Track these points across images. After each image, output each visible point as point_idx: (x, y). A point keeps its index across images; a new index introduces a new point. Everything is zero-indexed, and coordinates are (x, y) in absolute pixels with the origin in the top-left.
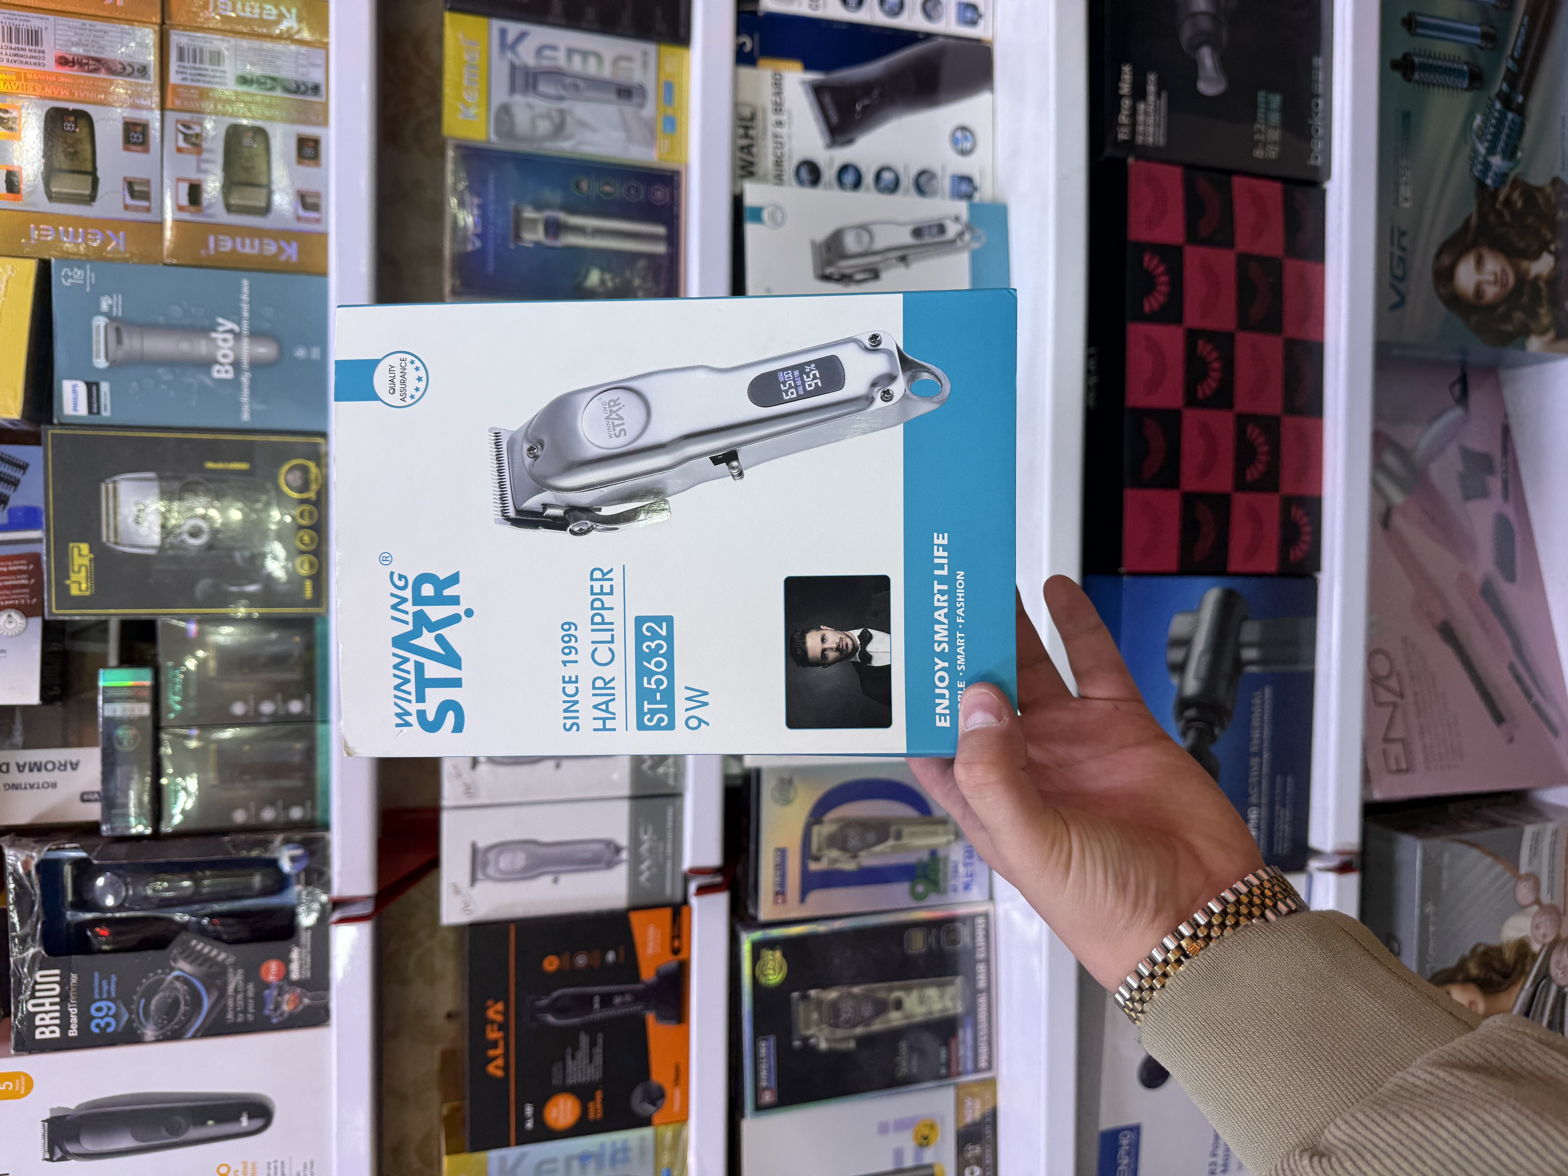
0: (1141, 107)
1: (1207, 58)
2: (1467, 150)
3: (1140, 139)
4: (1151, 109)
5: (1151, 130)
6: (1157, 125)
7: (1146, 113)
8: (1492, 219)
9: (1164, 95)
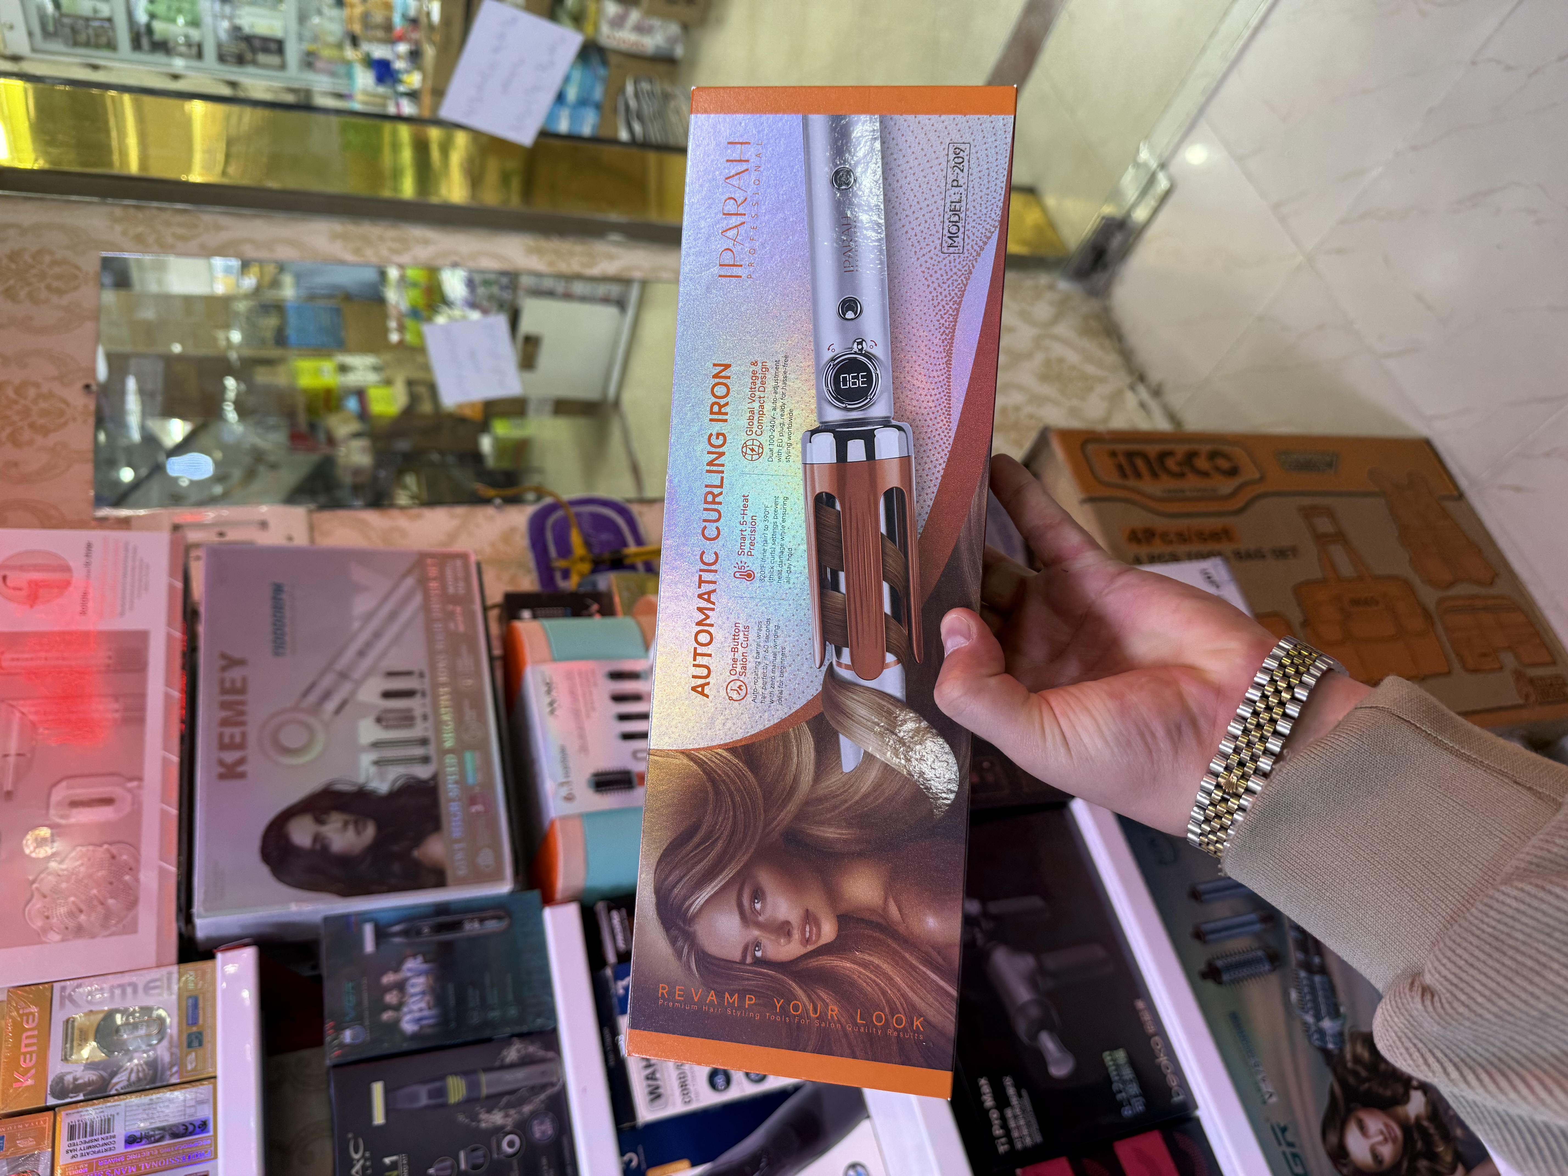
0: (1009, 1113)
1: (1048, 1043)
2: (1298, 1028)
3: (1019, 1146)
4: (1018, 1111)
5: (1025, 1132)
6: (1028, 1124)
7: (1015, 1117)
8: (1351, 1080)
9: (1024, 1093)
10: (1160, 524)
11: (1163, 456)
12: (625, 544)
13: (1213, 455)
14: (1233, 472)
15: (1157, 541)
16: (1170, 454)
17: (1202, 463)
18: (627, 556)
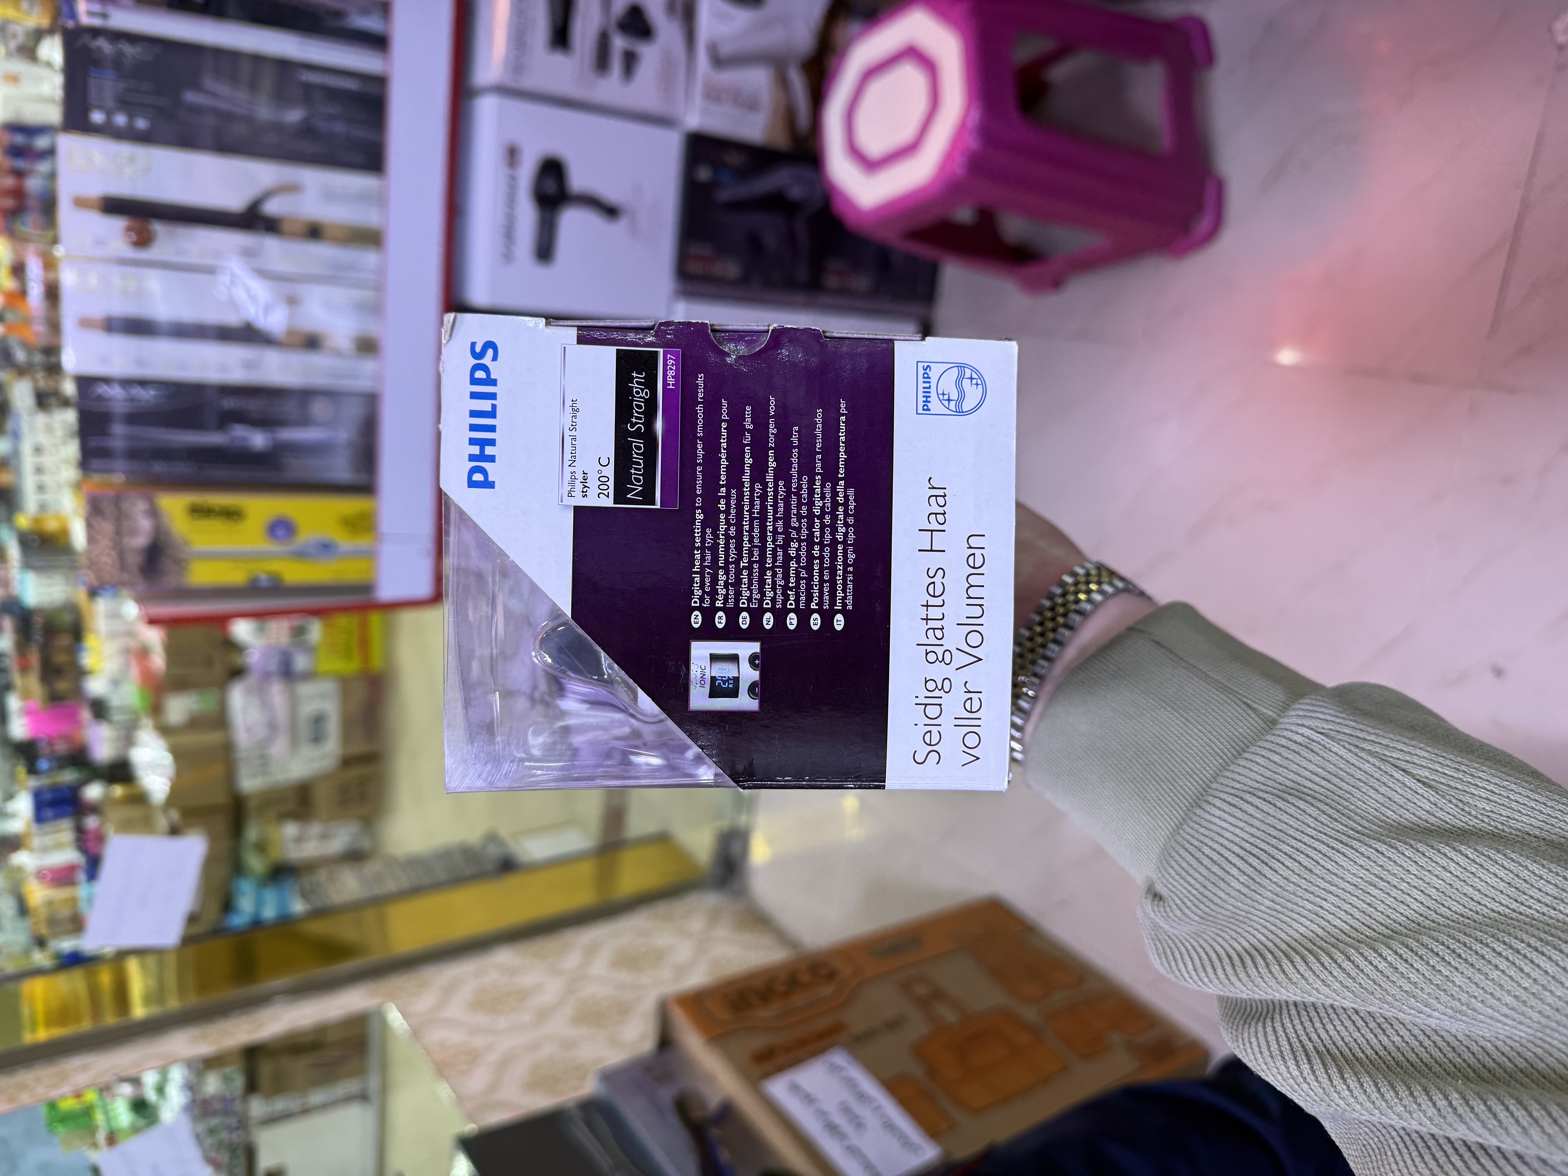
10: (780, 1038)
15: (776, 1054)
17: (804, 978)
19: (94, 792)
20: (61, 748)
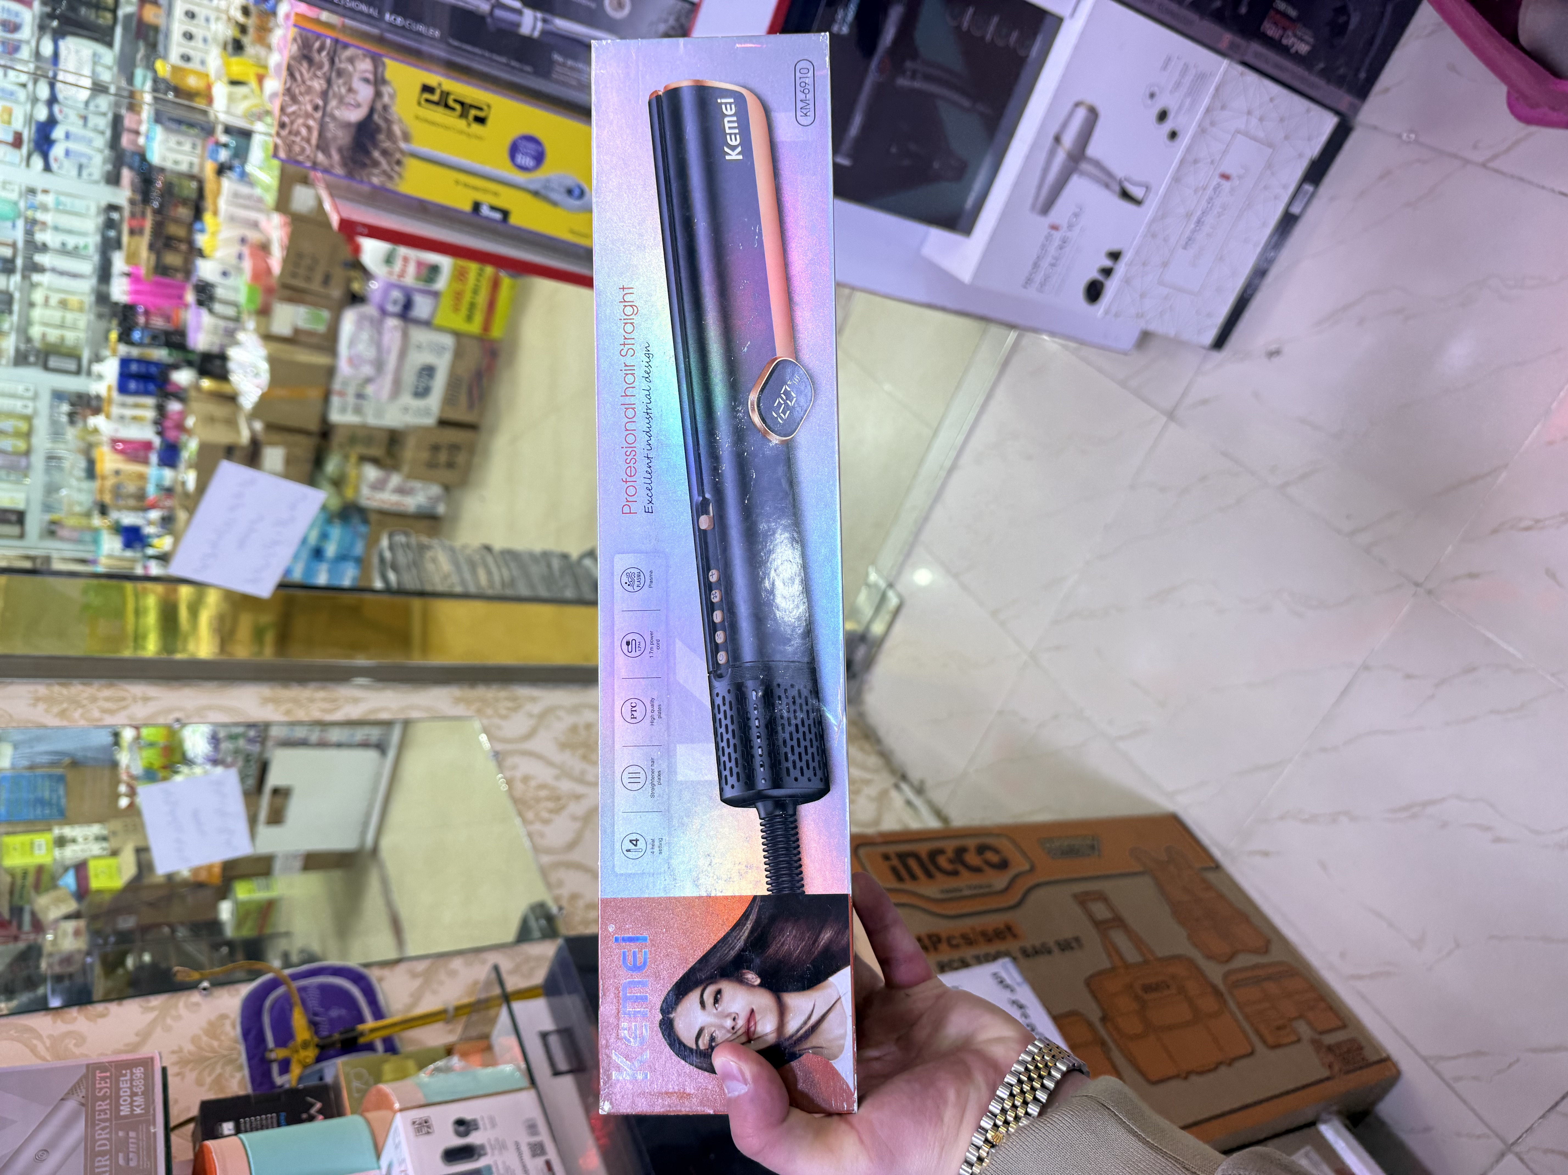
10: (943, 927)
11: (934, 855)
12: (361, 1020)
13: (982, 849)
14: (1003, 865)
15: (943, 946)
16: (941, 852)
17: (972, 859)
18: (362, 1034)
19: (183, 377)
20: (158, 323)
